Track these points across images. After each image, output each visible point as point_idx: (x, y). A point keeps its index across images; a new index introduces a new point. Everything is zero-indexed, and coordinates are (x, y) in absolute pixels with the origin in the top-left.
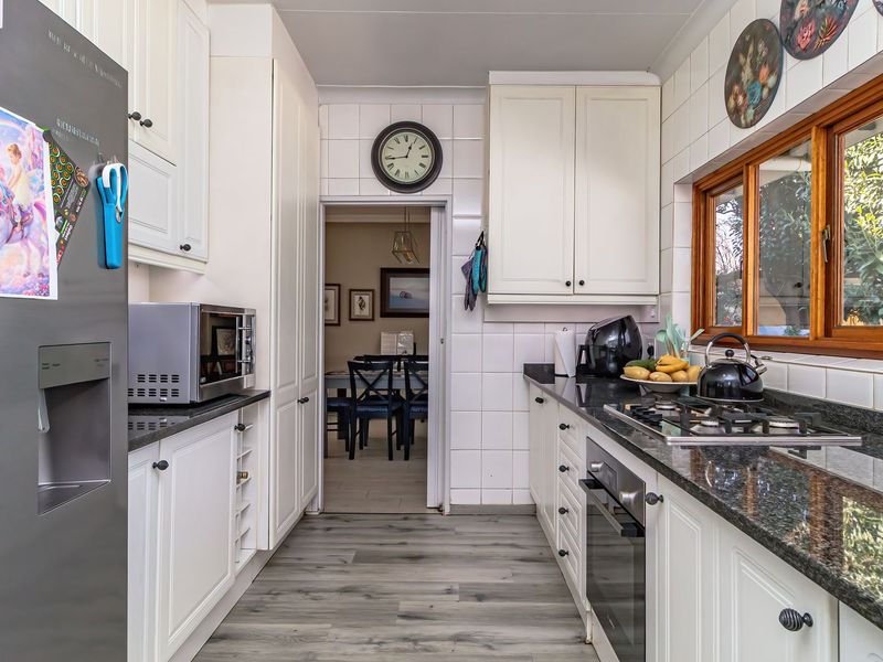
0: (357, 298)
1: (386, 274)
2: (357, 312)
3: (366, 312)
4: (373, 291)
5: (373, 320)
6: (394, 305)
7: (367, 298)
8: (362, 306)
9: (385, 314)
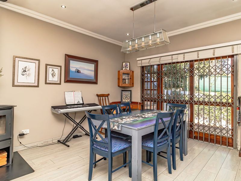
0: (51, 69)
1: (69, 58)
2: (50, 79)
3: (56, 79)
4: (60, 67)
5: (60, 84)
6: (72, 76)
7: (57, 71)
8: (53, 75)
9: (67, 81)
